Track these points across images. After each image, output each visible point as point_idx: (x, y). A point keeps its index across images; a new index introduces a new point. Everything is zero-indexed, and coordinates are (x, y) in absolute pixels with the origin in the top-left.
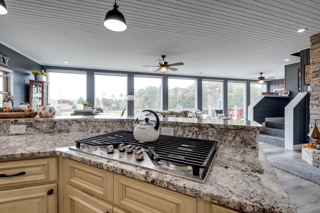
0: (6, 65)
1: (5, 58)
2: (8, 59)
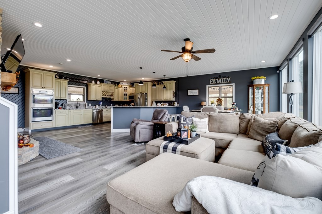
0: (229, 82)
1: (227, 78)
2: (230, 78)
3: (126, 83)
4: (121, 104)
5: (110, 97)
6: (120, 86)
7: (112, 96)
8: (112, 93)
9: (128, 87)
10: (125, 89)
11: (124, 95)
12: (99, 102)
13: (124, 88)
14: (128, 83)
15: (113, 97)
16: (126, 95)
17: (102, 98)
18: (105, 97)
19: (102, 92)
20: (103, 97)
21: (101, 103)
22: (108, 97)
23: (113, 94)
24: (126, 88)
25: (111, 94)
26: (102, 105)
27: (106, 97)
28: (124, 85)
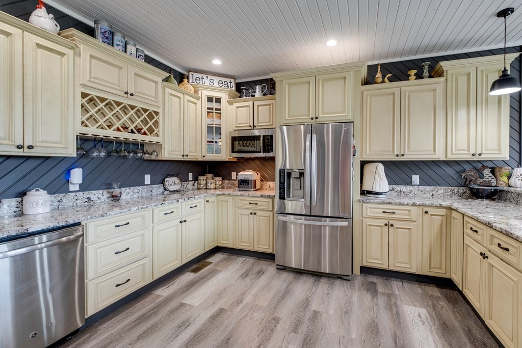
3: (216, 80)
4: (191, 175)
5: (139, 137)
6: (188, 86)
7: (151, 131)
8: (151, 116)
9: (224, 97)
10: (214, 105)
11: (210, 129)
12: (63, 167)
13: (210, 99)
14: (224, 79)
15: (154, 139)
16: (218, 130)
17: (83, 140)
18: (101, 133)
19: (79, 101)
20: (92, 131)
21: (77, 176)
22: (123, 135)
23: (156, 123)
24: (218, 100)
25: (145, 122)
26: (83, 188)
27: (111, 134)
28: (207, 88)
